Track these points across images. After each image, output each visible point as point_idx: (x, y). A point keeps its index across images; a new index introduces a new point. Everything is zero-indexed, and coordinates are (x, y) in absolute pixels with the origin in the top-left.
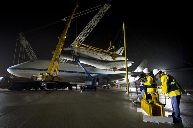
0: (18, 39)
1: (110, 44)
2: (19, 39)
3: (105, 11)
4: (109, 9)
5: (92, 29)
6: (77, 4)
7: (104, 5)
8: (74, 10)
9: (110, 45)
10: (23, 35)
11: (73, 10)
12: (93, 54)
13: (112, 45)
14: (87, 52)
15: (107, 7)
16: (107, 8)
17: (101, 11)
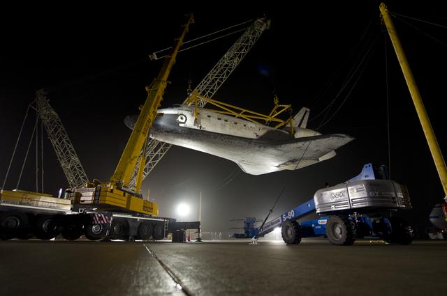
0: (30, 106)
1: (276, 101)
2: (35, 105)
3: (258, 35)
4: (266, 30)
5: (225, 78)
6: (192, 15)
7: (254, 21)
8: (184, 28)
9: (274, 105)
10: (44, 96)
11: (182, 26)
12: (235, 123)
13: (279, 104)
14: (219, 119)
15: (261, 26)
16: (262, 29)
17: (248, 34)
